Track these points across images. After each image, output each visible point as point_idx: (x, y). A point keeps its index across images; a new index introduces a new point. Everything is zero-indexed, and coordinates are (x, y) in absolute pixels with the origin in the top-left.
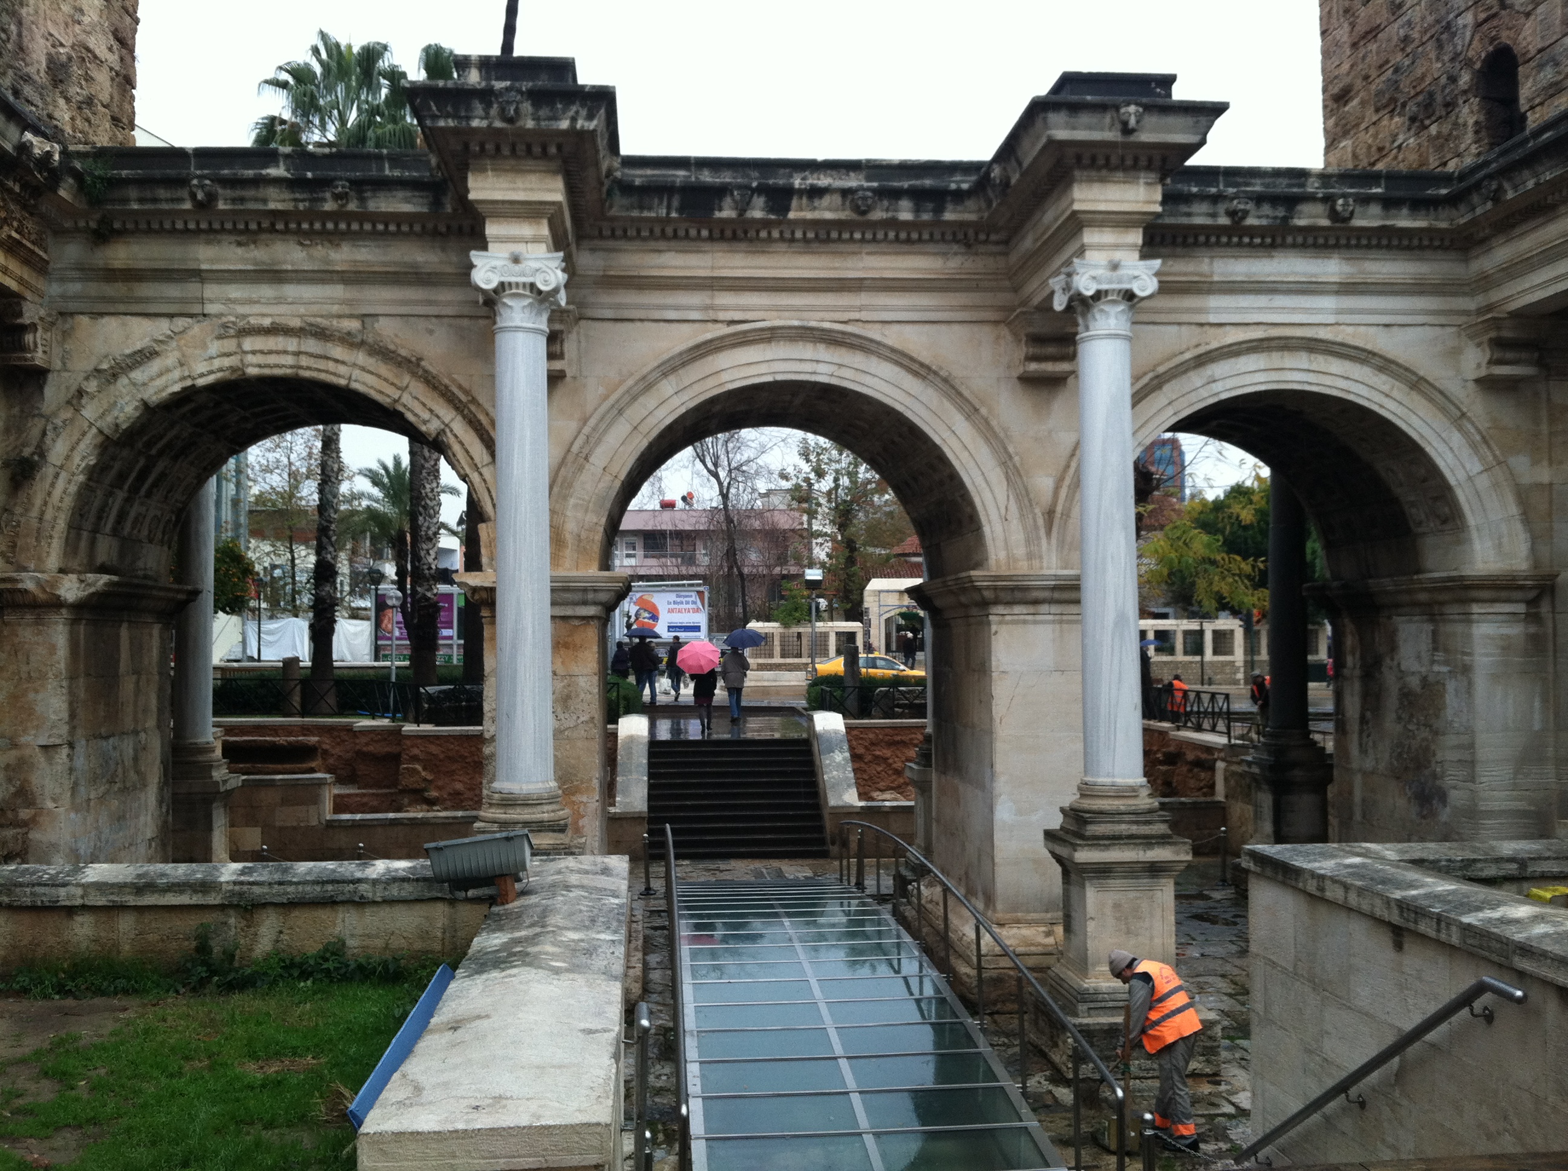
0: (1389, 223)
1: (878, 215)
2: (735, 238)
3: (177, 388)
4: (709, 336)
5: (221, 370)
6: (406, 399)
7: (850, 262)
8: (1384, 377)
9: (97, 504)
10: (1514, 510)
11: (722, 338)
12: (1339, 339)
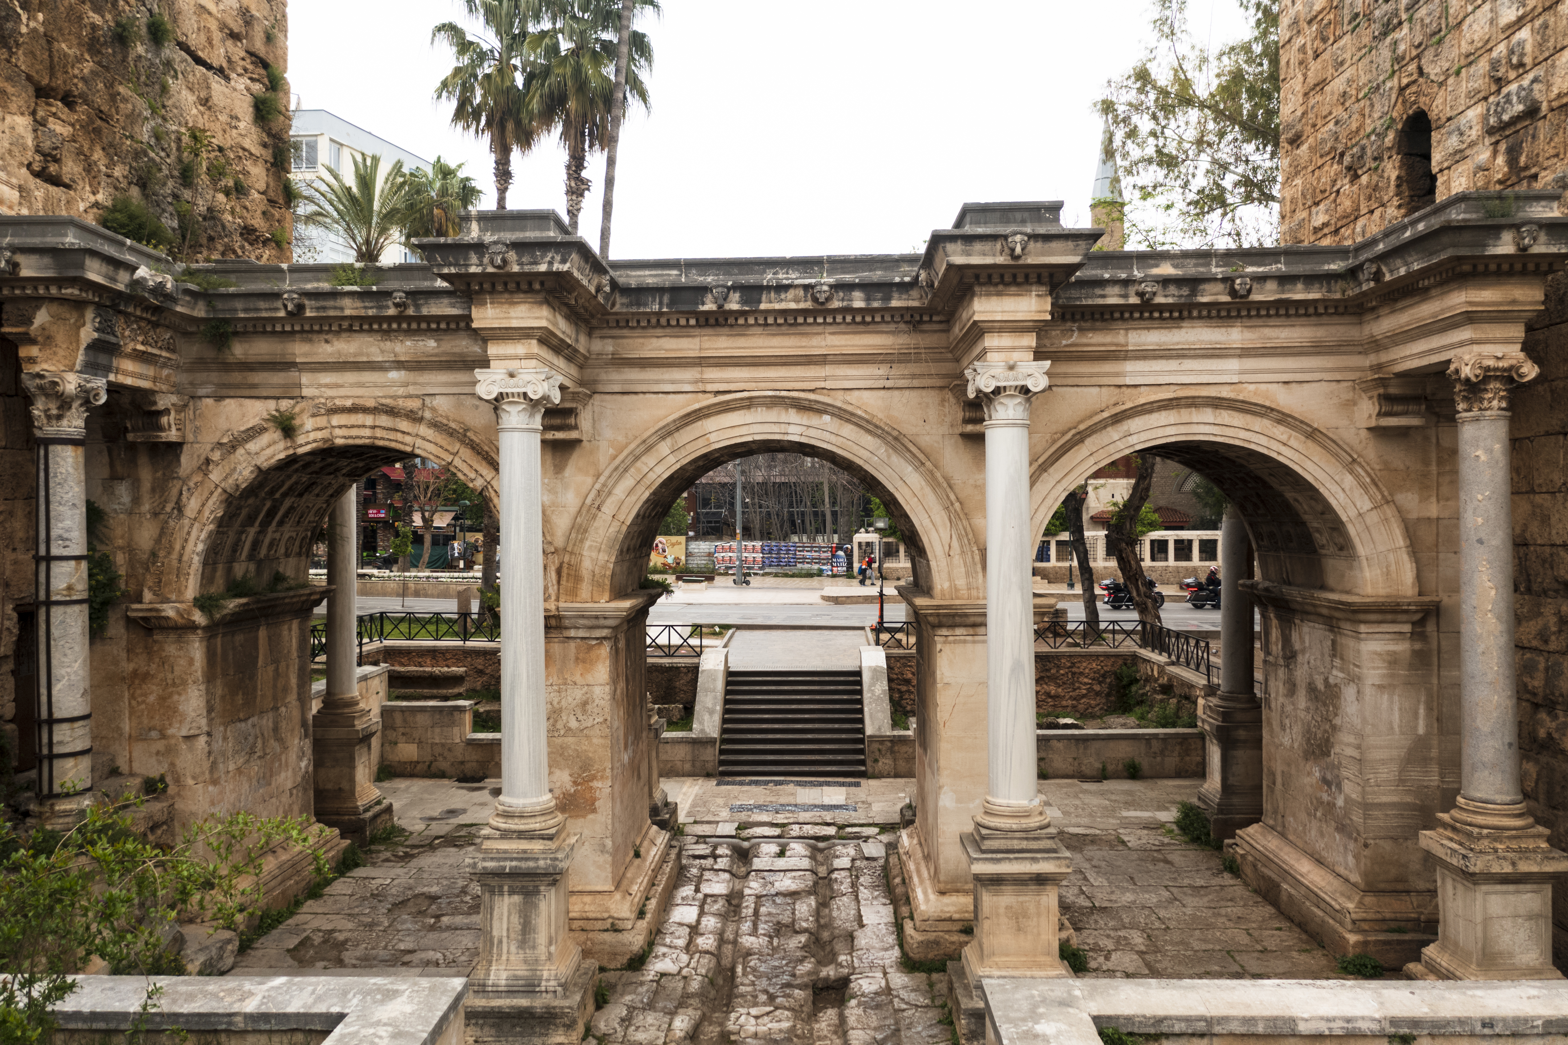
0: (1284, 296)
1: (836, 304)
2: (717, 324)
3: (282, 456)
4: (697, 406)
5: (315, 441)
6: (457, 462)
7: (816, 341)
8: (1282, 428)
9: (230, 542)
10: (1401, 541)
11: (708, 407)
12: (1241, 398)
